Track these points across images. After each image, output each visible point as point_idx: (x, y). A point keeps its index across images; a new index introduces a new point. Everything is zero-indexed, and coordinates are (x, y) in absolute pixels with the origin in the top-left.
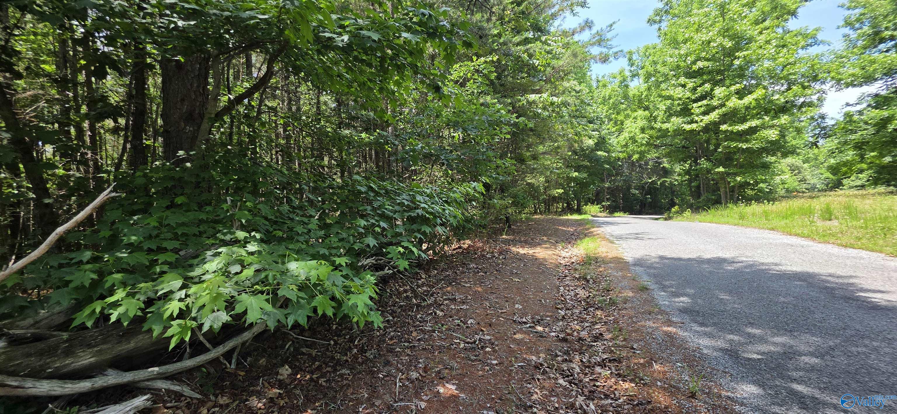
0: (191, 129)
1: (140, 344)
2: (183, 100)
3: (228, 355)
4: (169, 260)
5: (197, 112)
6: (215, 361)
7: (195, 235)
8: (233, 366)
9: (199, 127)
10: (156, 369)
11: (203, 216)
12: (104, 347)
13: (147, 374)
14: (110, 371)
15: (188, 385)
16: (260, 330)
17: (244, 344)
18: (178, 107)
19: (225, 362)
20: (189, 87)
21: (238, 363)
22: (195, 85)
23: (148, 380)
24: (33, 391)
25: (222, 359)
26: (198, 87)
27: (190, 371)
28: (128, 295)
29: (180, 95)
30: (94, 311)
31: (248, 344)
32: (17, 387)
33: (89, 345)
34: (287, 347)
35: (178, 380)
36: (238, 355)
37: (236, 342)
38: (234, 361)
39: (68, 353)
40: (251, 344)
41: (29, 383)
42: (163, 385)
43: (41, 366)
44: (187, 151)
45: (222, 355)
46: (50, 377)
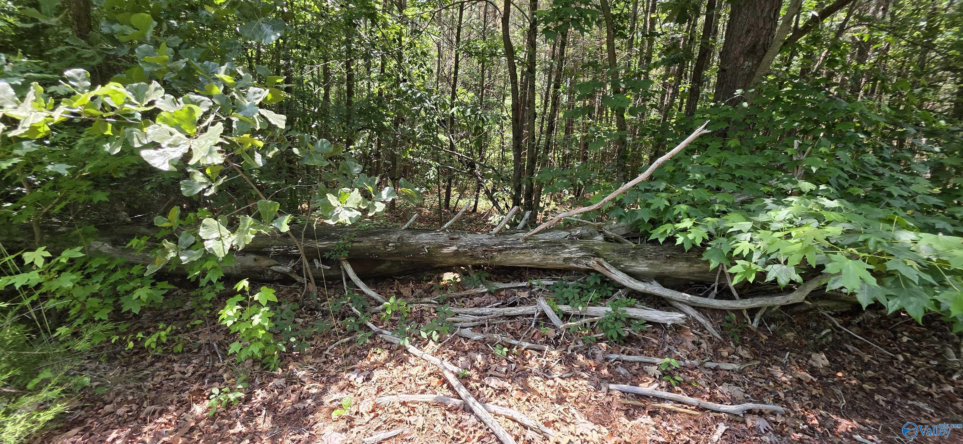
0: (750, 64)
1: (679, 270)
2: (748, 31)
3: (752, 312)
4: (727, 200)
5: (761, 43)
6: (738, 312)
7: (750, 180)
8: (755, 325)
9: (760, 61)
10: (689, 296)
11: (760, 161)
12: (656, 262)
13: (681, 297)
14: (655, 282)
15: (711, 322)
16: (797, 301)
17: (770, 308)
18: (742, 41)
19: (748, 317)
20: (759, 14)
21: (761, 325)
22: (767, 10)
23: (680, 302)
24: (614, 277)
25: (745, 313)
26: (770, 11)
27: (714, 310)
28: (695, 225)
29: (746, 27)
30: (666, 231)
31: (774, 309)
32: (607, 270)
33: (646, 257)
34: (824, 333)
35: (705, 315)
36: (762, 316)
37: (766, 303)
38: (756, 320)
39: (634, 258)
40: (777, 311)
41: (613, 270)
42: (693, 313)
43: (619, 261)
44: (745, 88)
45: (747, 310)
46: (623, 271)
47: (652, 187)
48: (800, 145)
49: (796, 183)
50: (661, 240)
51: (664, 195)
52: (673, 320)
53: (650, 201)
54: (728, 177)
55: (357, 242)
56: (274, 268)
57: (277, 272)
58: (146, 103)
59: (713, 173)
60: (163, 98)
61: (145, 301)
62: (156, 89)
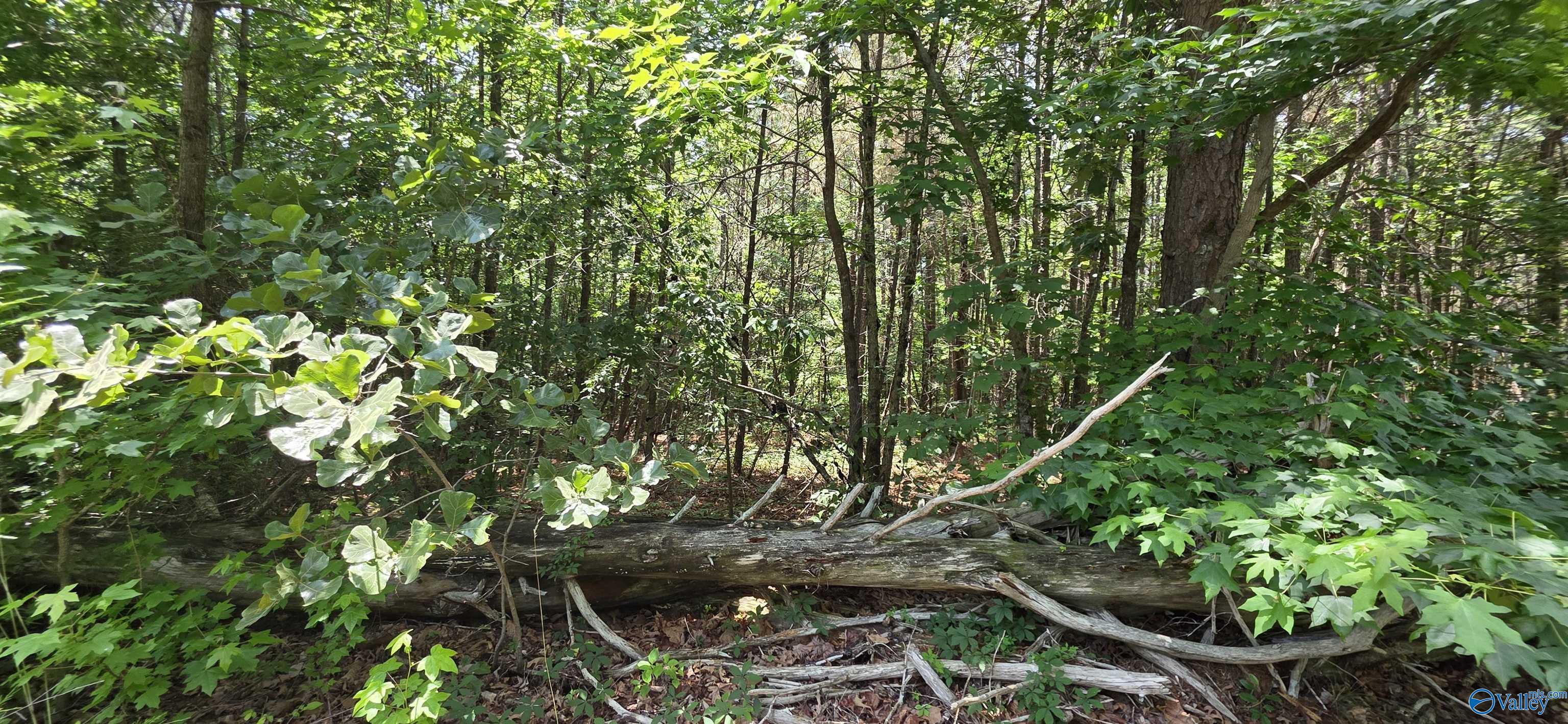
0: (1210, 248)
1: (1146, 591)
2: (1200, 202)
3: (1285, 667)
4: (1213, 474)
5: (1221, 218)
6: (1259, 668)
7: (1245, 437)
8: (1293, 692)
9: (1225, 244)
10: (1168, 639)
11: (1256, 406)
12: (1104, 578)
13: (1155, 642)
14: (1105, 614)
15: (1215, 688)
16: (1360, 648)
17: (1314, 660)
18: (1191, 215)
19: (1278, 677)
20: (1213, 177)
21: (1303, 692)
22: (1223, 171)
23: (1156, 651)
24: (1035, 605)
25: (1272, 669)
26: (1228, 173)
27: (1217, 666)
28: (1167, 519)
29: (1195, 195)
30: (1118, 529)
31: (1322, 662)
32: (1022, 593)
33: (1087, 568)
34: (1418, 706)
35: (1201, 674)
36: (1303, 675)
37: (1306, 652)
38: (1294, 683)
39: (1065, 571)
40: (1326, 665)
41: (1032, 594)
42: (1181, 672)
43: (1040, 576)
44: (1208, 285)
45: (1274, 664)
46: (1050, 594)
47: (1086, 450)
48: (1316, 381)
49: (1323, 444)
50: (1113, 545)
51: (1107, 464)
52: (1148, 688)
53: (1084, 475)
54: (1207, 434)
55: (594, 547)
56: (450, 595)
57: (455, 603)
58: (283, 346)
59: (1183, 427)
60: (310, 338)
61: (226, 670)
62: (301, 325)
